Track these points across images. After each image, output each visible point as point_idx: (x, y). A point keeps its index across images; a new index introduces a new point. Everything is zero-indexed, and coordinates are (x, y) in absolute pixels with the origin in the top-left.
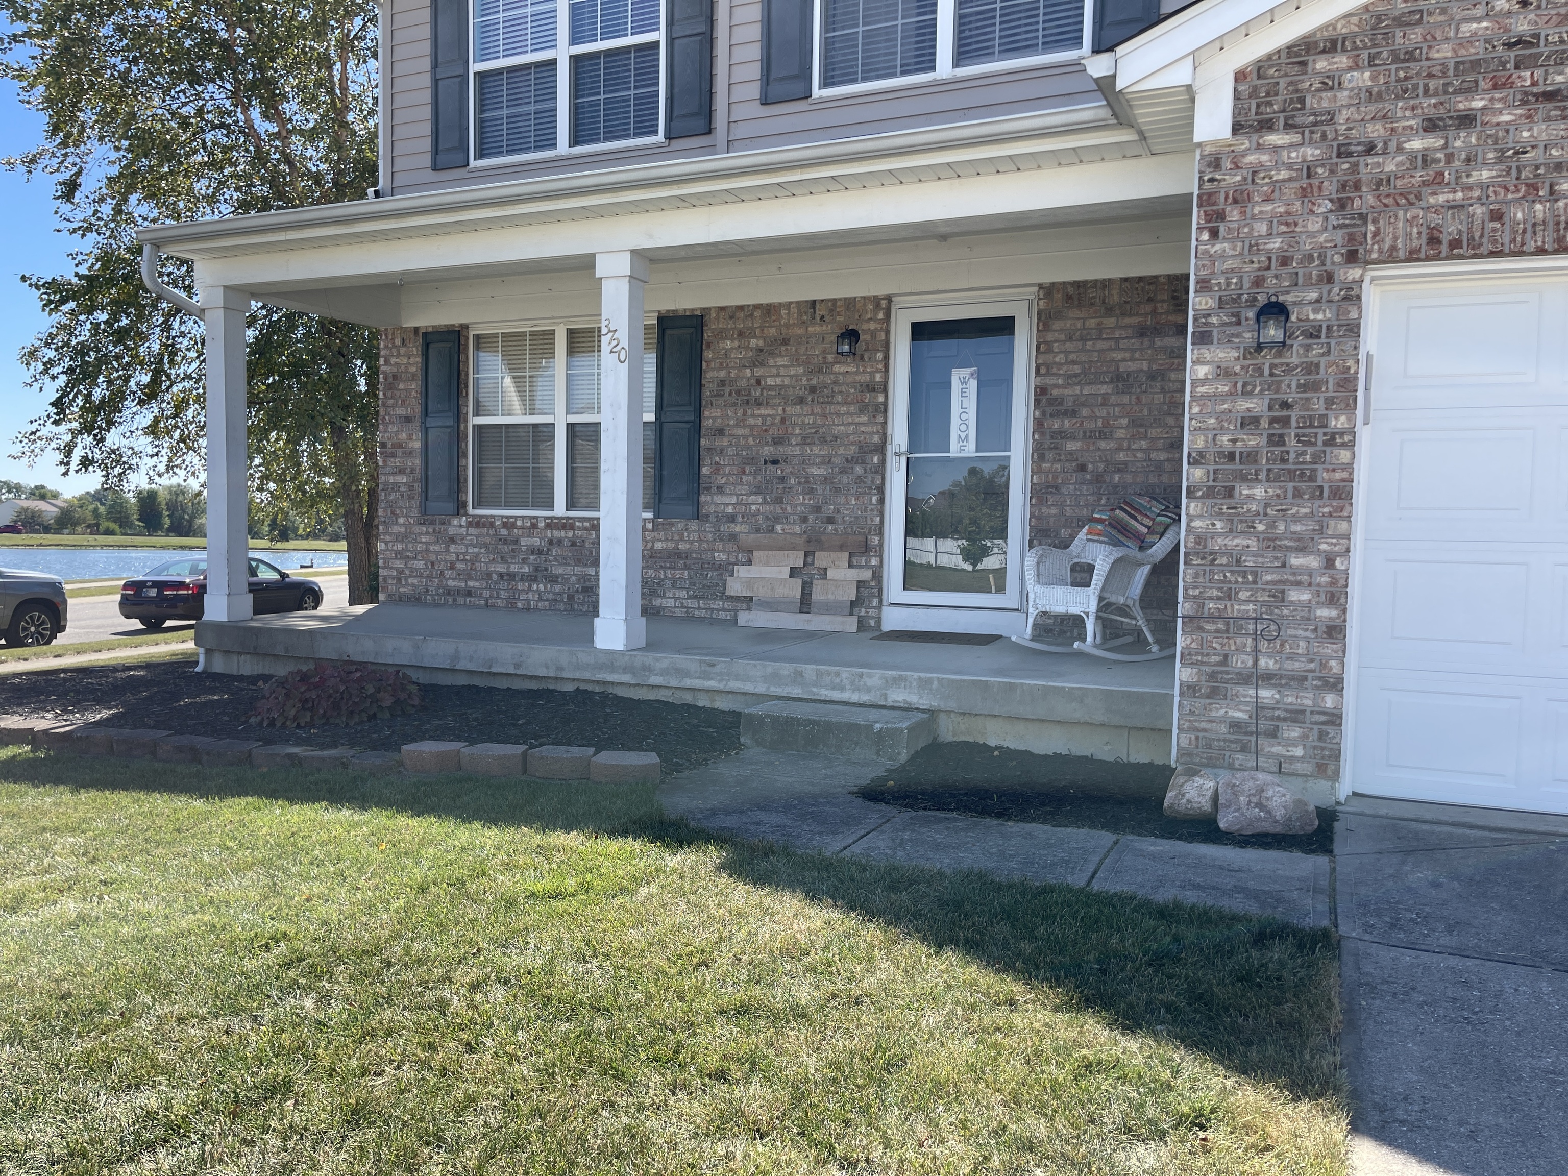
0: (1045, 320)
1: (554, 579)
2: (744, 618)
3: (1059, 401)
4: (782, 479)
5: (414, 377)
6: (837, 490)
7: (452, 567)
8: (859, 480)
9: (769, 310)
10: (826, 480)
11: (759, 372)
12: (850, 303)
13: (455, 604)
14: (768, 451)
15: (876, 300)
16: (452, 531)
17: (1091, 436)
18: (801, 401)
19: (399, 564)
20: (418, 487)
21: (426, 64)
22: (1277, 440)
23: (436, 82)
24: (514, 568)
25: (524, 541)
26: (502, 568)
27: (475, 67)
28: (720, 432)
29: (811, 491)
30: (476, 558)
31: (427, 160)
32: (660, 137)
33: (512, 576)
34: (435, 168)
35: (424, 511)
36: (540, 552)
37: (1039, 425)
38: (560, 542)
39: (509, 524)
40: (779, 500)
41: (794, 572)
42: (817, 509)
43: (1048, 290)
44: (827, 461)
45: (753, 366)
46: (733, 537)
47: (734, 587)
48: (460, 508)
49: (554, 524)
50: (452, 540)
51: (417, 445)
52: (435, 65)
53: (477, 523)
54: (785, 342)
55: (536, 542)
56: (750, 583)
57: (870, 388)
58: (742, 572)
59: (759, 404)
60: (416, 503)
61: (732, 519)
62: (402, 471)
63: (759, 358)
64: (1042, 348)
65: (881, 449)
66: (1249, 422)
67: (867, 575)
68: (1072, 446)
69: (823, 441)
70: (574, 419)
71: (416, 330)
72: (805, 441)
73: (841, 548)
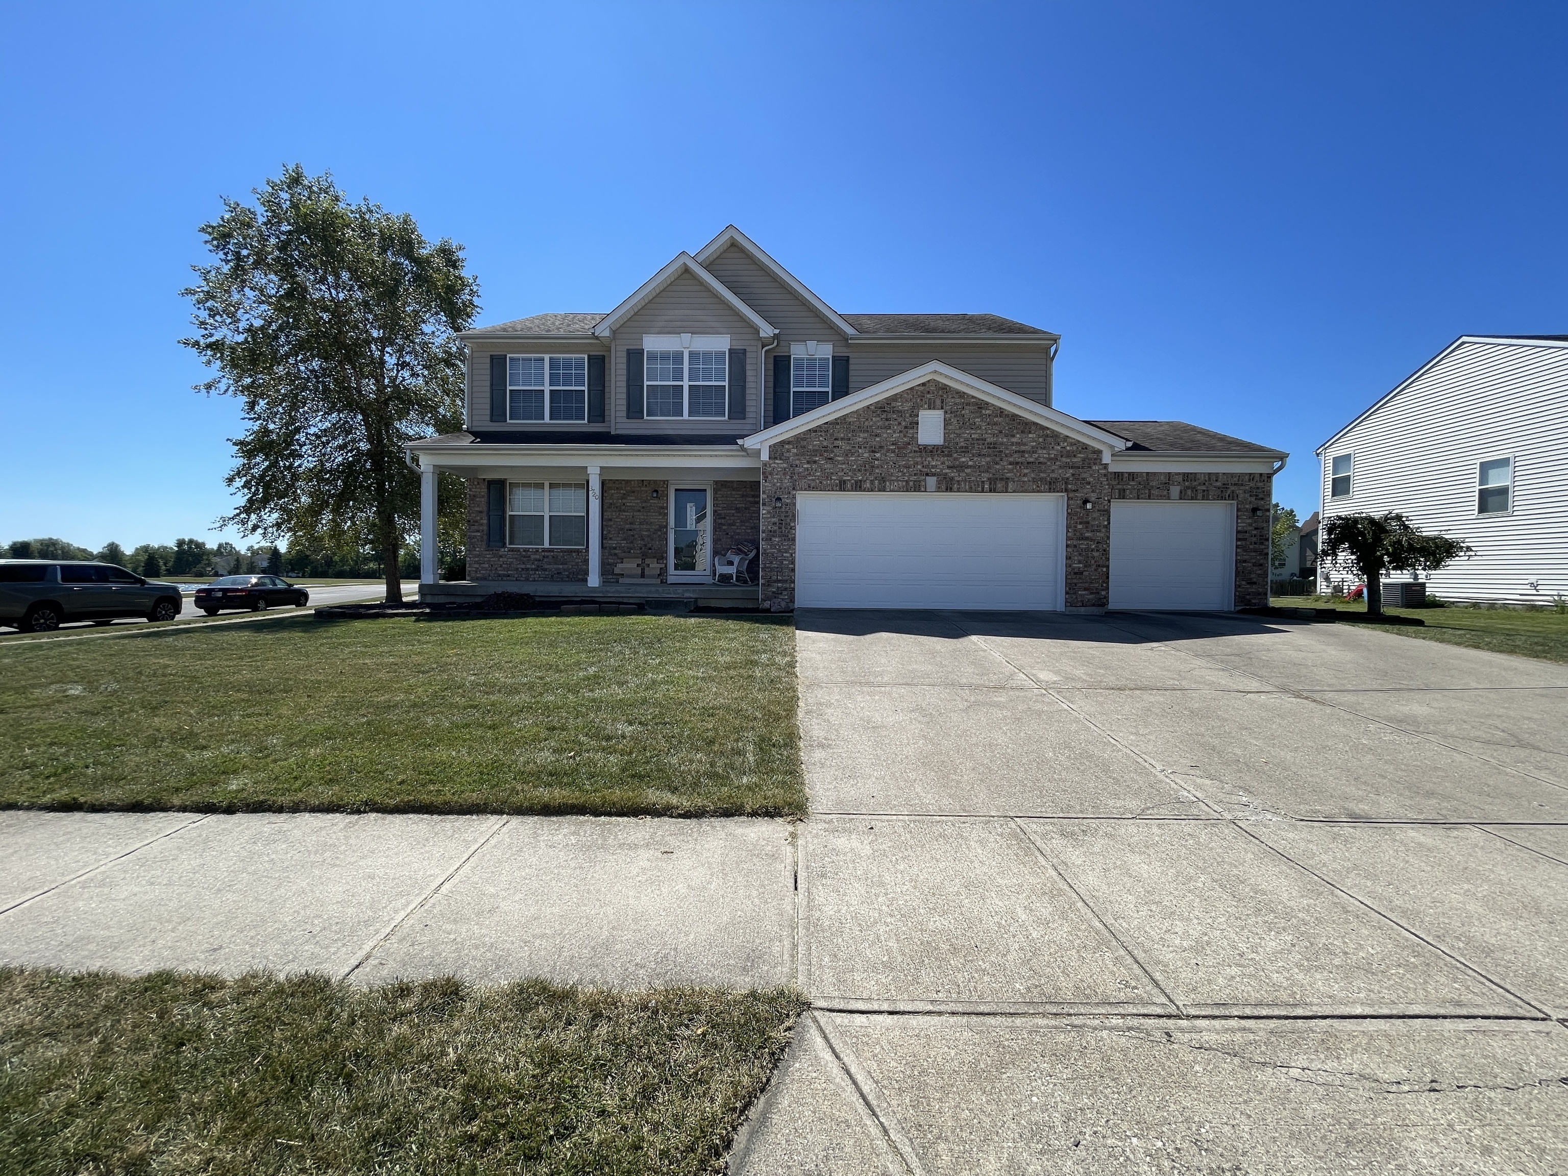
0: (715, 491)
1: (546, 570)
2: (621, 580)
3: (720, 514)
4: (633, 536)
5: (483, 497)
6: (652, 540)
7: (501, 566)
8: (659, 536)
9: (627, 482)
10: (648, 536)
11: (624, 501)
12: (655, 481)
13: (502, 580)
14: (628, 526)
15: (664, 481)
16: (501, 553)
17: (729, 525)
18: (639, 511)
19: (477, 566)
20: (485, 537)
21: (488, 383)
22: (780, 528)
23: (492, 391)
24: (528, 566)
25: (532, 557)
26: (523, 566)
27: (509, 388)
28: (611, 520)
29: (643, 540)
30: (511, 563)
31: (488, 418)
32: (586, 421)
33: (527, 569)
34: (492, 421)
35: (488, 545)
36: (539, 560)
37: (715, 521)
38: (547, 557)
39: (526, 550)
40: (632, 542)
41: (638, 565)
42: (645, 545)
43: (716, 482)
44: (648, 530)
45: (622, 499)
46: (615, 554)
47: (617, 571)
48: (504, 545)
49: (544, 550)
50: (501, 556)
51: (485, 522)
52: (492, 385)
53: (512, 550)
54: (633, 492)
55: (538, 557)
56: (622, 569)
57: (663, 508)
58: (619, 565)
59: (624, 511)
60: (484, 543)
61: (615, 548)
62: (478, 531)
63: (624, 497)
64: (715, 499)
65: (666, 527)
66: (774, 524)
67: (663, 566)
68: (724, 527)
69: (647, 523)
70: (552, 514)
71: (484, 479)
72: (641, 524)
73: (654, 557)
